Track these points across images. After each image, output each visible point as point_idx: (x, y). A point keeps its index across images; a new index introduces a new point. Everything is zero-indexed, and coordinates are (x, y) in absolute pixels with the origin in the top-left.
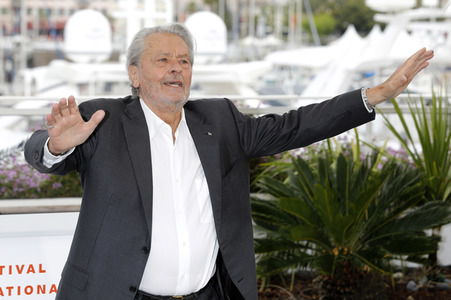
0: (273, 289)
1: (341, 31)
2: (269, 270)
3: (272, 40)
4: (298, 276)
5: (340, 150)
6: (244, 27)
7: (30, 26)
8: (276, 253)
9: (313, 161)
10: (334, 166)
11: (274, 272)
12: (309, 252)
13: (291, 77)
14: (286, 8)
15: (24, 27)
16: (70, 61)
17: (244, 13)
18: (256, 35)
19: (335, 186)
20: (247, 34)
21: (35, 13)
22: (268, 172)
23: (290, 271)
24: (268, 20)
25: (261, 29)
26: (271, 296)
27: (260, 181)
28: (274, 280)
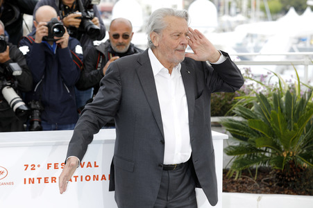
0: (243, 178)
1: (286, 11)
2: (241, 166)
3: (240, 17)
4: (260, 170)
5: (287, 89)
6: (222, 9)
8: (246, 155)
9: (269, 95)
10: (283, 99)
11: (244, 168)
12: (267, 154)
13: (252, 41)
18: (230, 14)
19: (284, 111)
20: (224, 13)
22: (240, 103)
23: (255, 166)
24: (238, 4)
25: (233, 10)
26: (242, 183)
27: (236, 109)
28: (245, 173)
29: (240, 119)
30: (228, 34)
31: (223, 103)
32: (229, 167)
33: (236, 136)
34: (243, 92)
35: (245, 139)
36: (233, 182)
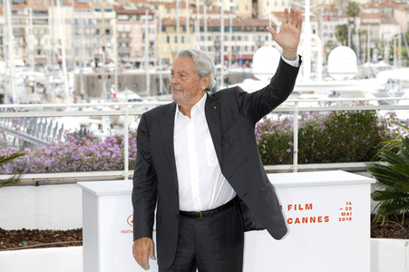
0: (390, 224)
2: (387, 211)
3: (382, 64)
4: (407, 215)
6: (364, 55)
7: (226, 58)
8: (392, 200)
11: (390, 213)
13: (393, 88)
14: (392, 43)
15: (222, 59)
16: (257, 79)
17: (364, 46)
18: (371, 61)
20: (366, 61)
21: (229, 50)
22: (386, 148)
23: (401, 212)
24: (380, 51)
25: (375, 57)
26: (389, 228)
27: (382, 154)
28: (391, 218)
29: (386, 164)
30: (371, 80)
31: (368, 149)
32: (375, 212)
33: (381, 181)
34: (389, 137)
35: (392, 185)
36: (379, 227)
